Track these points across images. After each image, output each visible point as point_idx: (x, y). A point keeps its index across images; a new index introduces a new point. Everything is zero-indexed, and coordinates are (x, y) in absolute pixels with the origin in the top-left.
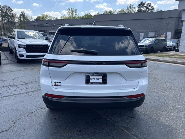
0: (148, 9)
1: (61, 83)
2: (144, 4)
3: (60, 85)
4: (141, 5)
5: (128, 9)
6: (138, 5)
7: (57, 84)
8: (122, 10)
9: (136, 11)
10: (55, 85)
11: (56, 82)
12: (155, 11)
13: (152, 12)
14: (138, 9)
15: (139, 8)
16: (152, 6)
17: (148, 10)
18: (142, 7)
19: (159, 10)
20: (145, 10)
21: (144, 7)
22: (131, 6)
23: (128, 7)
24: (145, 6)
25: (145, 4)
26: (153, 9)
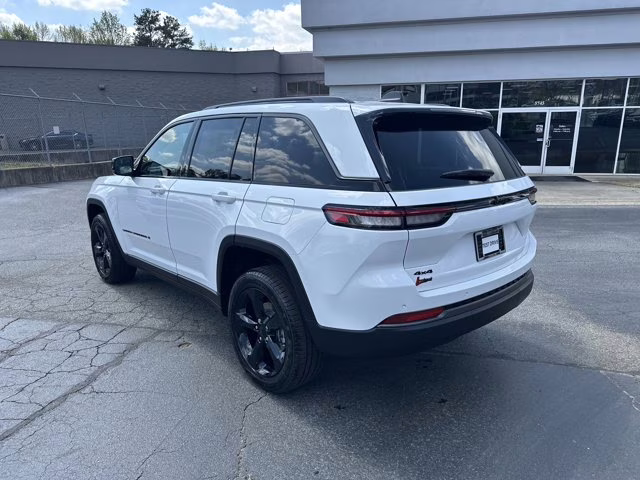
0: (172, 37)
1: (431, 271)
2: (155, 20)
3: (431, 279)
4: (146, 20)
5: (99, 28)
6: (134, 21)
7: (422, 277)
8: (74, 28)
9: (132, 41)
10: (419, 282)
11: (419, 273)
12: (196, 47)
13: (187, 49)
14: (137, 33)
15: (138, 29)
16: (181, 28)
17: (170, 41)
18: (151, 30)
19: (207, 46)
20: (162, 39)
21: (156, 29)
22: (108, 21)
23: (99, 21)
24: (160, 28)
25: (158, 20)
26: (187, 41)
